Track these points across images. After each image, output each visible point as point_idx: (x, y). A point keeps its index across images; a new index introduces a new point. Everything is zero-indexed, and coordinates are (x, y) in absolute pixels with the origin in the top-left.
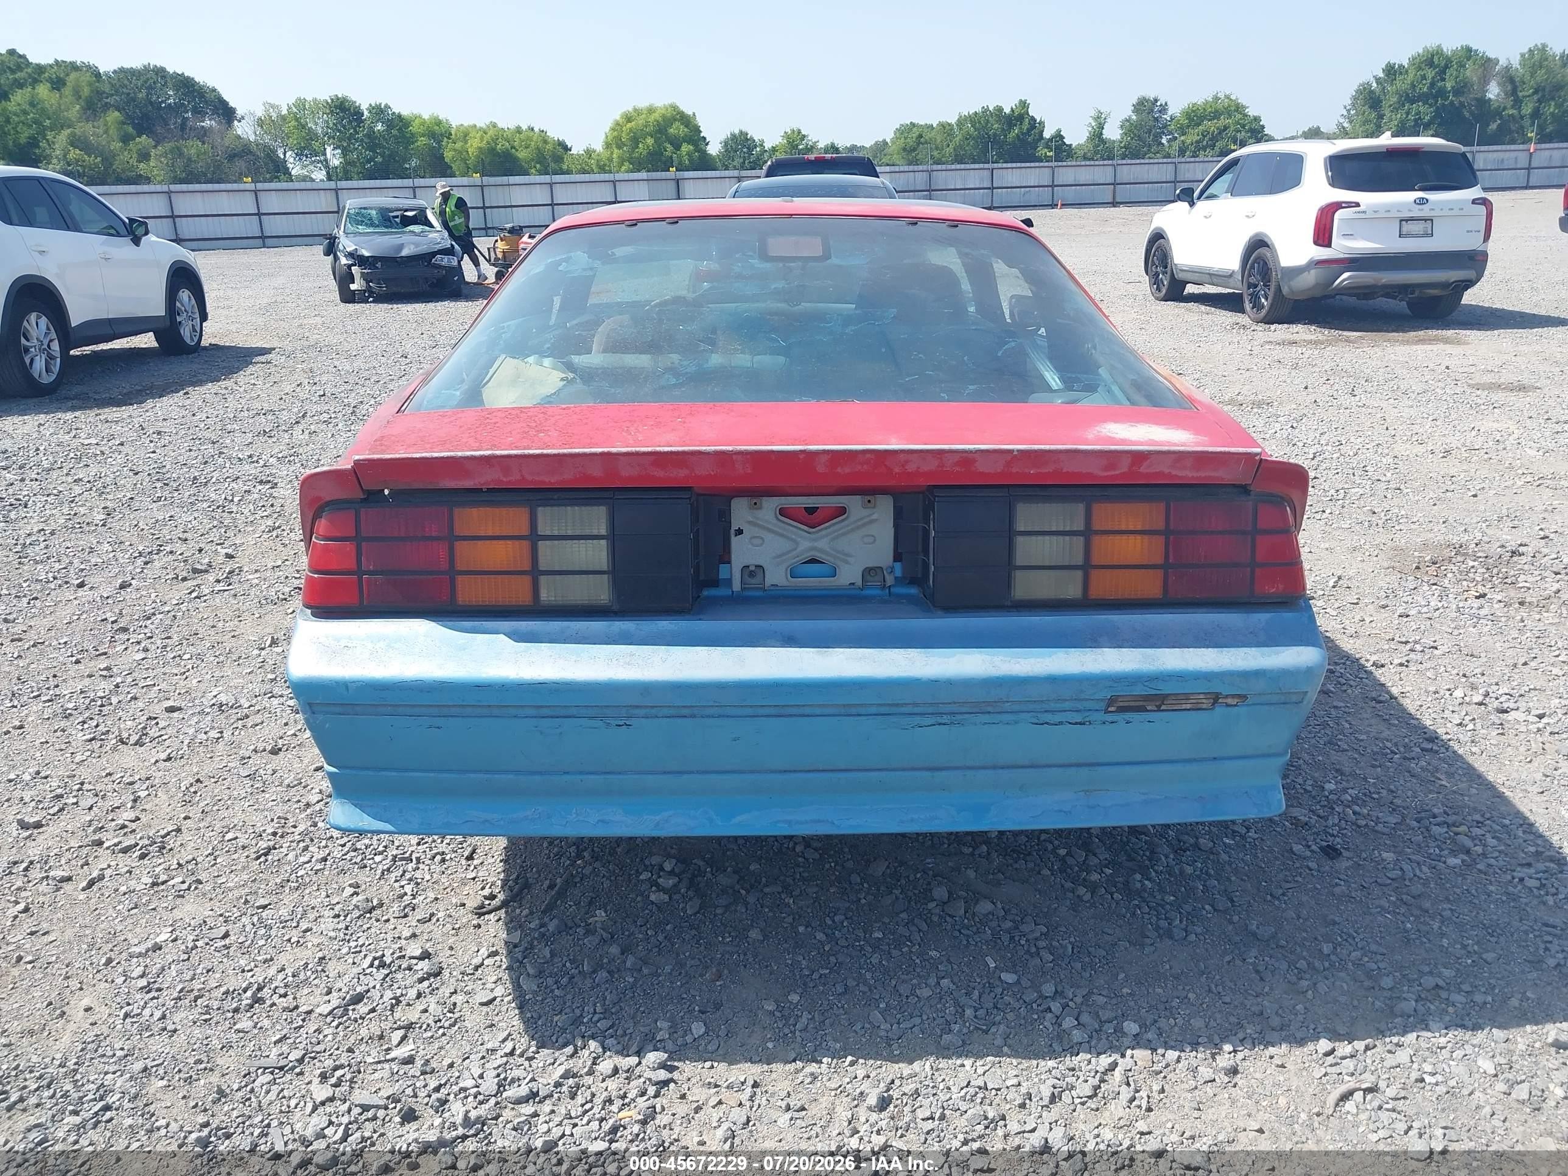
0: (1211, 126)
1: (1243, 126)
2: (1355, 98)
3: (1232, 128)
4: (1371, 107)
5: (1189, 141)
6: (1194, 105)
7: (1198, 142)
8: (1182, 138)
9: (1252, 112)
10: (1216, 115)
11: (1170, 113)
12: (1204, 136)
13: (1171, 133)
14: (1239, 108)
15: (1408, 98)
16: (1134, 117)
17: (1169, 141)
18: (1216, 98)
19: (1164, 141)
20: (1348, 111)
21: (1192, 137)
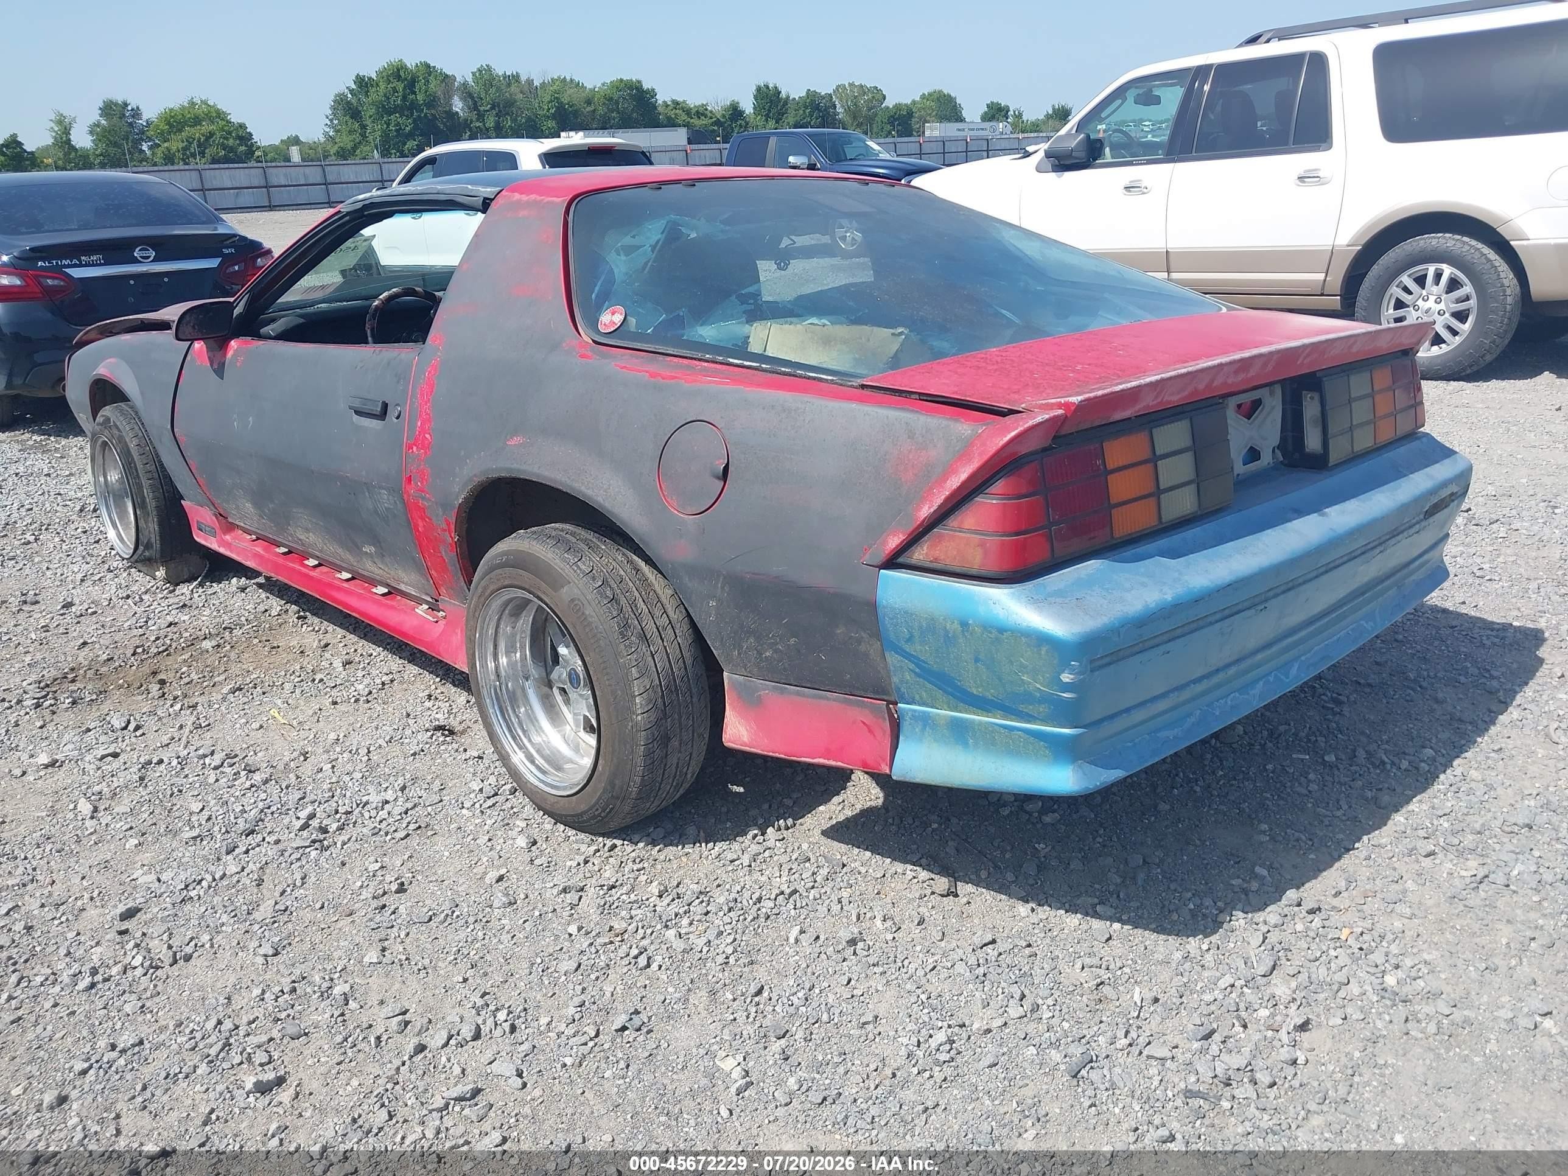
0: (198, 132)
1: (230, 133)
2: (333, 108)
3: (218, 135)
4: (352, 118)
5: (174, 148)
6: (171, 110)
7: (185, 149)
8: (166, 145)
9: (235, 118)
10: (197, 121)
11: (145, 117)
12: (191, 143)
13: (150, 139)
14: (220, 115)
15: (385, 110)
16: (103, 122)
17: (150, 148)
18: (192, 104)
19: (145, 147)
20: (331, 121)
21: (175, 144)
